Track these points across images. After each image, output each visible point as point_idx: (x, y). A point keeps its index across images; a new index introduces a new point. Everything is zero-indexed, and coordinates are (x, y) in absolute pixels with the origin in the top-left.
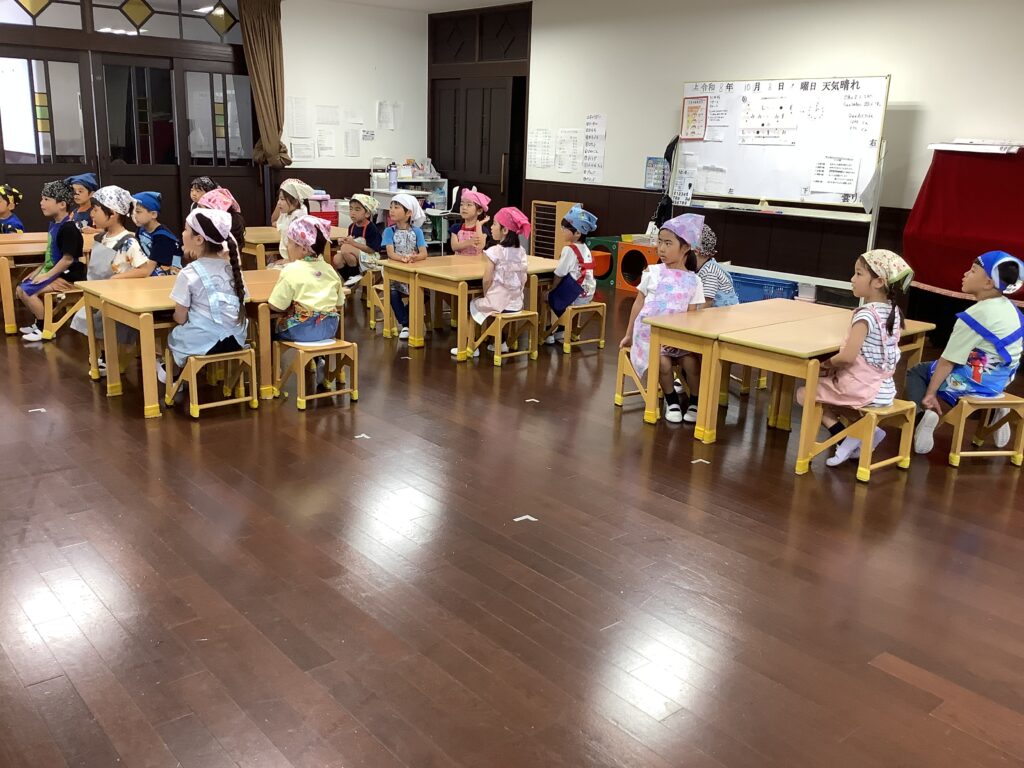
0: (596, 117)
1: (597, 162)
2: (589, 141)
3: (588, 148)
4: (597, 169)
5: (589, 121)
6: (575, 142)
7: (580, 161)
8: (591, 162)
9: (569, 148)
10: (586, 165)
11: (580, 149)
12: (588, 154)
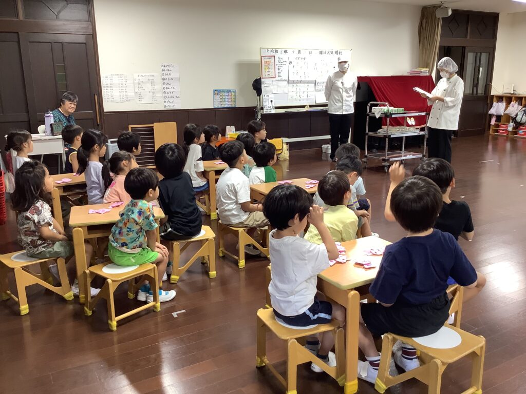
0: (169, 66)
1: (174, 94)
2: (165, 81)
3: (166, 86)
4: (175, 100)
5: (163, 68)
6: (153, 83)
7: (159, 95)
8: (169, 95)
9: (148, 87)
10: (165, 97)
11: (159, 87)
12: (166, 90)
